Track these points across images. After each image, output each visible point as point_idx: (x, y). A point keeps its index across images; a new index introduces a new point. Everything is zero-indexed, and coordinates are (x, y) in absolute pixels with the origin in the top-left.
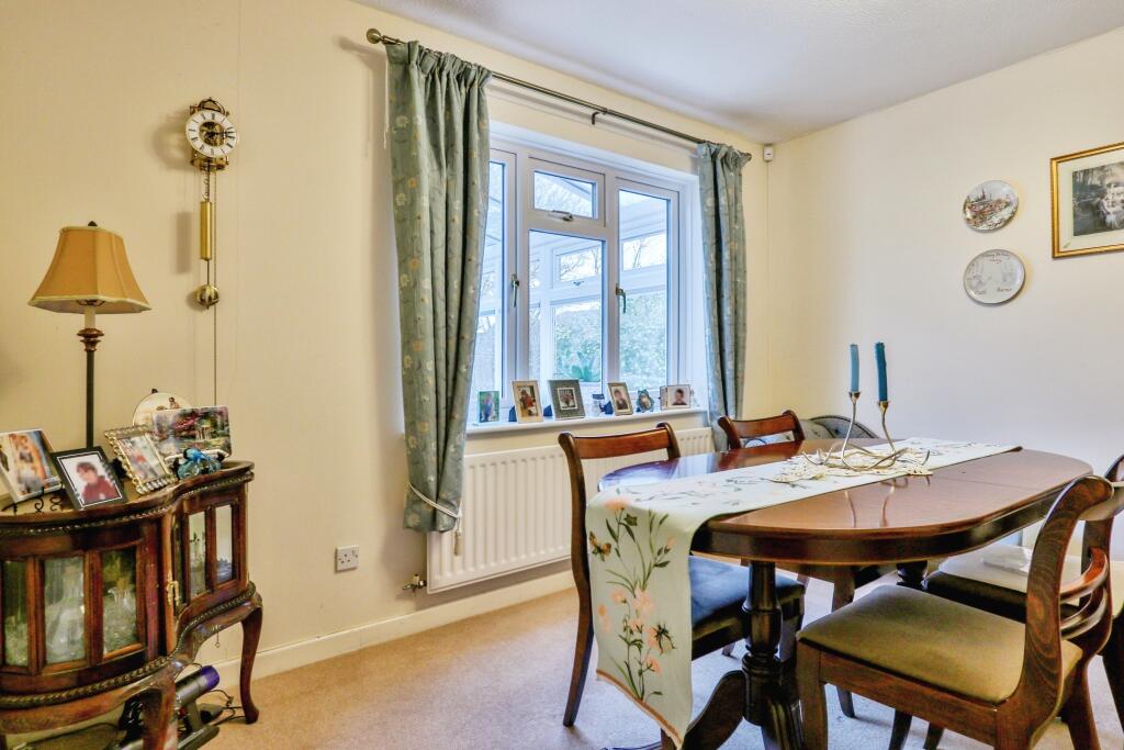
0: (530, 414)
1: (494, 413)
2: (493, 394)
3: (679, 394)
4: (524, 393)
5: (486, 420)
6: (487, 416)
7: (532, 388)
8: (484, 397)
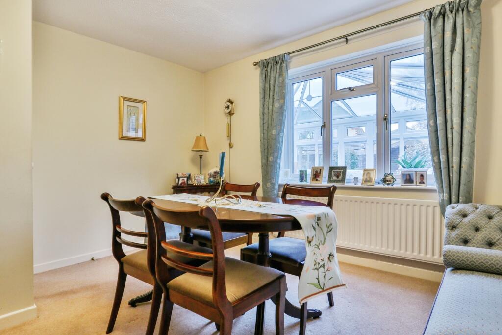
0: (317, 180)
1: (305, 179)
2: (305, 172)
3: (421, 177)
4: (317, 171)
5: (302, 181)
6: (302, 180)
7: (320, 170)
8: (302, 173)
